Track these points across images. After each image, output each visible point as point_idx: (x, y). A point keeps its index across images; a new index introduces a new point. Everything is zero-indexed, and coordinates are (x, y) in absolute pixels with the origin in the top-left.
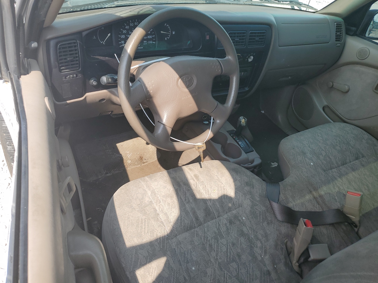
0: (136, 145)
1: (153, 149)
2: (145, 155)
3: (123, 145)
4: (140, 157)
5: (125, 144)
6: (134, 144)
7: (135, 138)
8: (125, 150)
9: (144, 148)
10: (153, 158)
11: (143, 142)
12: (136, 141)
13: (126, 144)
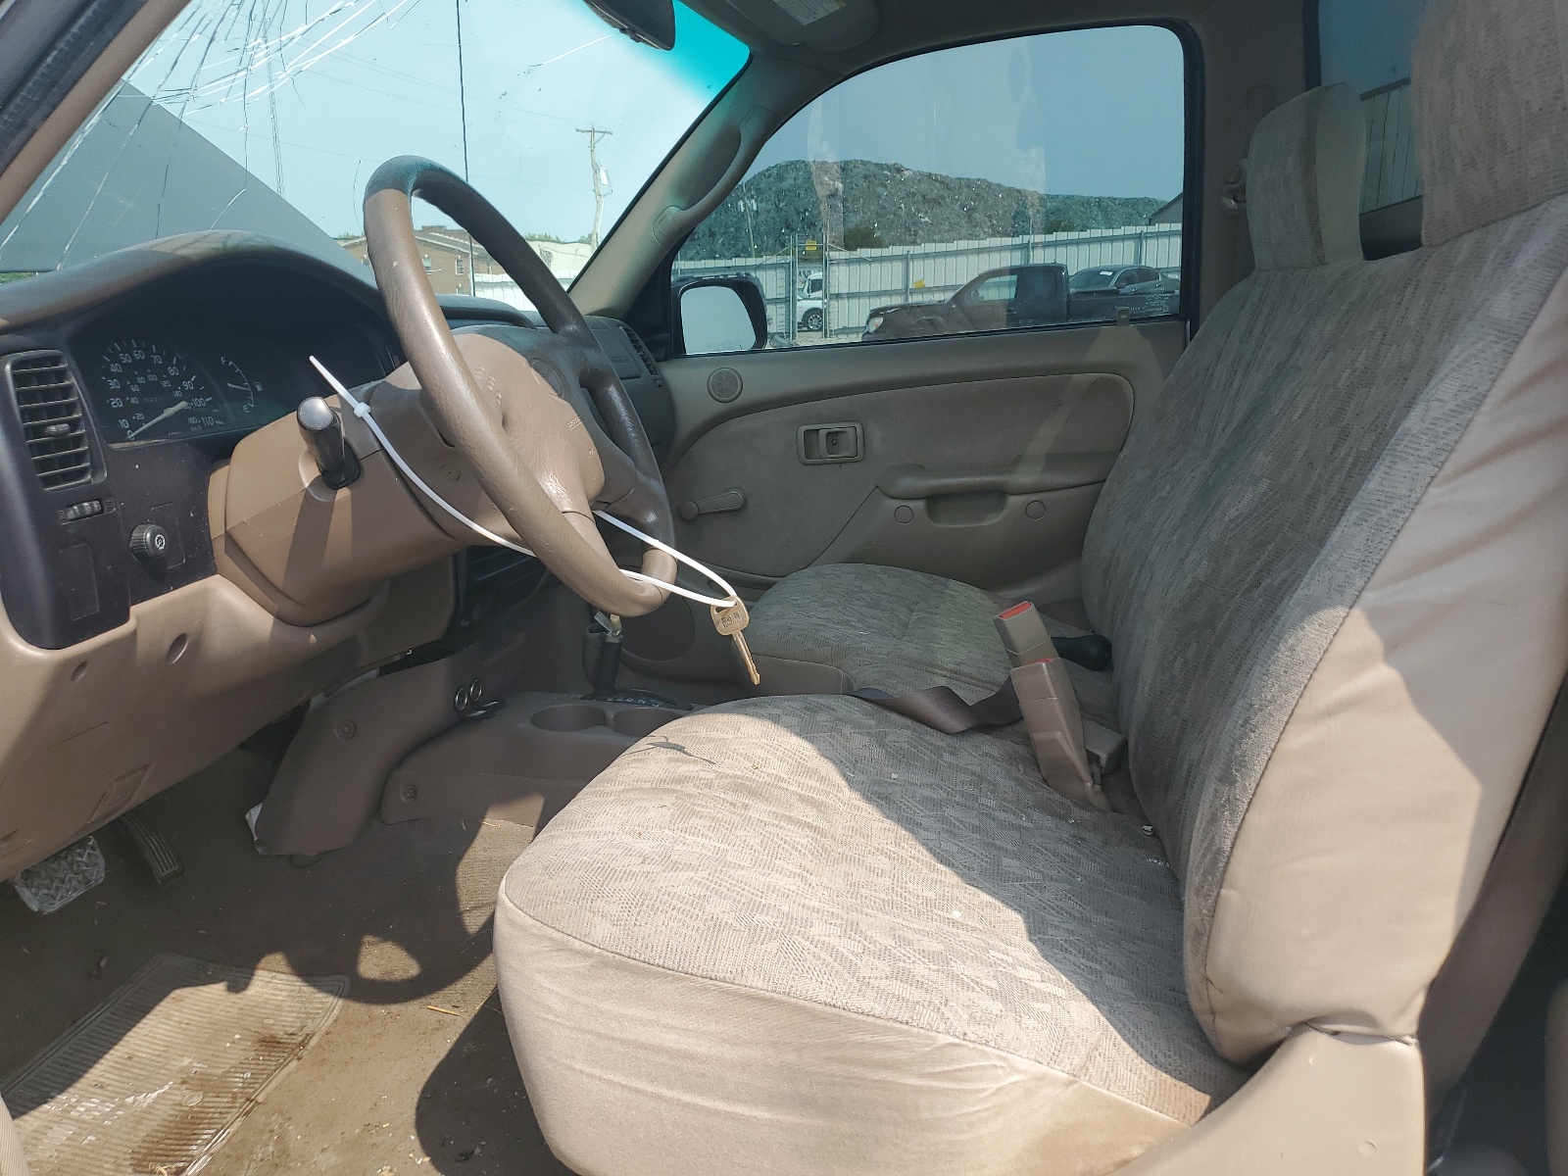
0: (192, 1022)
1: (284, 987)
2: (273, 1025)
3: (131, 1051)
4: (259, 1041)
5: (140, 1045)
6: (181, 1023)
7: (163, 1003)
8: (159, 1062)
9: (241, 1009)
10: (321, 1009)
11: (209, 995)
12: (176, 1010)
13: (144, 1044)
